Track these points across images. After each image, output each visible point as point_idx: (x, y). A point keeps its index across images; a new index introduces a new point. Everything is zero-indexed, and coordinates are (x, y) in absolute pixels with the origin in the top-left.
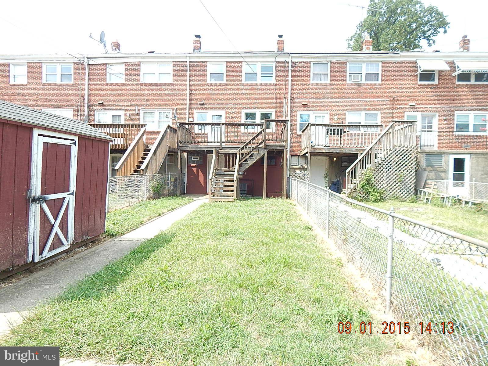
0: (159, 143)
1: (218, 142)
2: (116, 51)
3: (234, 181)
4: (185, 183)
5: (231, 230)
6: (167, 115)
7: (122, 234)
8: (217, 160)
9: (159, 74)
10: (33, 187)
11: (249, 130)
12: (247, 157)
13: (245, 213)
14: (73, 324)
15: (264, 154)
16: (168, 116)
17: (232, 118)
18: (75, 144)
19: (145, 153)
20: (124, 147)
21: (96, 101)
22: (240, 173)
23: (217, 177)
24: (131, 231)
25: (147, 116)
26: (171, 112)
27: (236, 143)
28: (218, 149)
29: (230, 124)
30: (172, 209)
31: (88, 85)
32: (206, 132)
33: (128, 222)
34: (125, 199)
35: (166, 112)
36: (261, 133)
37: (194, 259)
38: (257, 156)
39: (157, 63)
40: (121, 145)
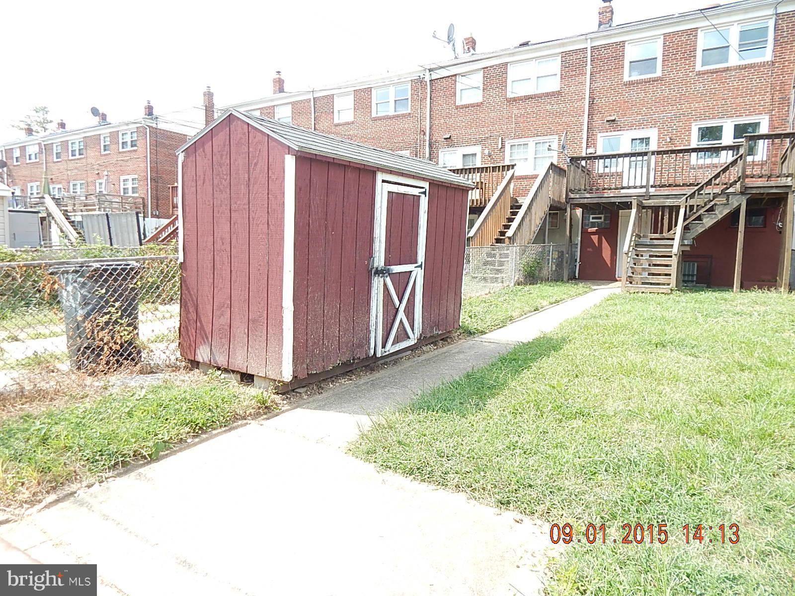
0: (536, 195)
1: (642, 187)
2: (470, 52)
3: (674, 256)
4: (576, 261)
5: (671, 338)
6: (550, 146)
7: (483, 333)
8: (639, 218)
9: (538, 77)
10: (376, 255)
11: (708, 161)
12: (701, 212)
13: (697, 314)
14: (433, 441)
15: (740, 204)
16: (552, 148)
17: (671, 139)
18: (424, 193)
19: (512, 210)
20: (481, 203)
21: (440, 136)
22: (686, 242)
23: (638, 249)
24: (495, 330)
25: (516, 151)
26: (556, 141)
27: (679, 186)
28: (641, 199)
29: (668, 151)
30: (557, 302)
31: (430, 111)
32: (619, 170)
33: (490, 316)
34: (482, 284)
35: (546, 142)
36: (734, 163)
37: (605, 378)
38: (723, 210)
39: (534, 60)
40: (477, 200)
